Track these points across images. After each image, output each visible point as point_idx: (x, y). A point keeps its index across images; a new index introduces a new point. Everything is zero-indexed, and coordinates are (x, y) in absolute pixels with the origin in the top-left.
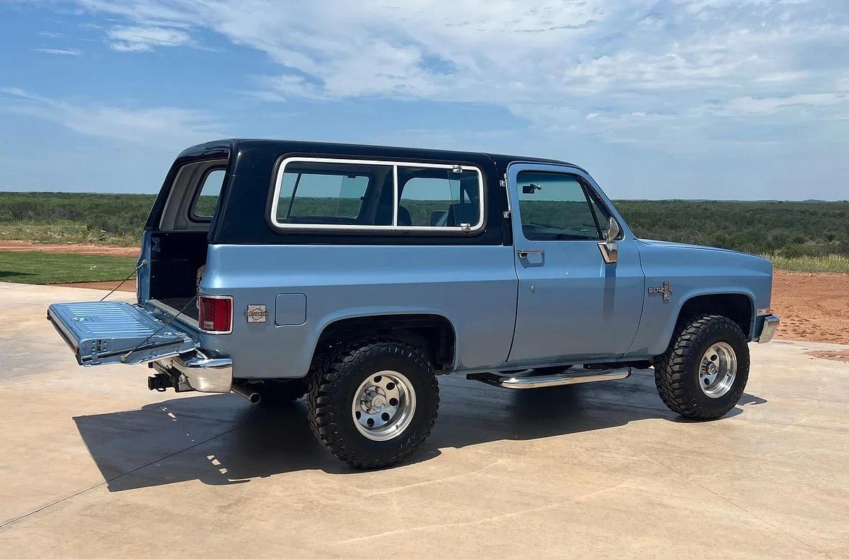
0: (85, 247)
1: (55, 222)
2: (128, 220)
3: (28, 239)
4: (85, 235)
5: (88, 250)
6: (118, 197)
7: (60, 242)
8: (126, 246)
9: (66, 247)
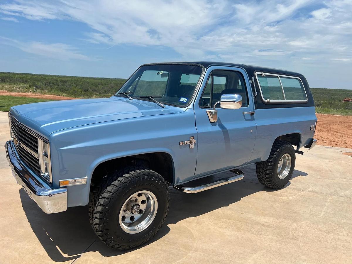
0: (28, 94)
1: (17, 84)
2: (44, 84)
3: (6, 90)
4: (28, 89)
5: (29, 95)
6: (40, 75)
7: (19, 92)
8: (44, 94)
9: (21, 94)
